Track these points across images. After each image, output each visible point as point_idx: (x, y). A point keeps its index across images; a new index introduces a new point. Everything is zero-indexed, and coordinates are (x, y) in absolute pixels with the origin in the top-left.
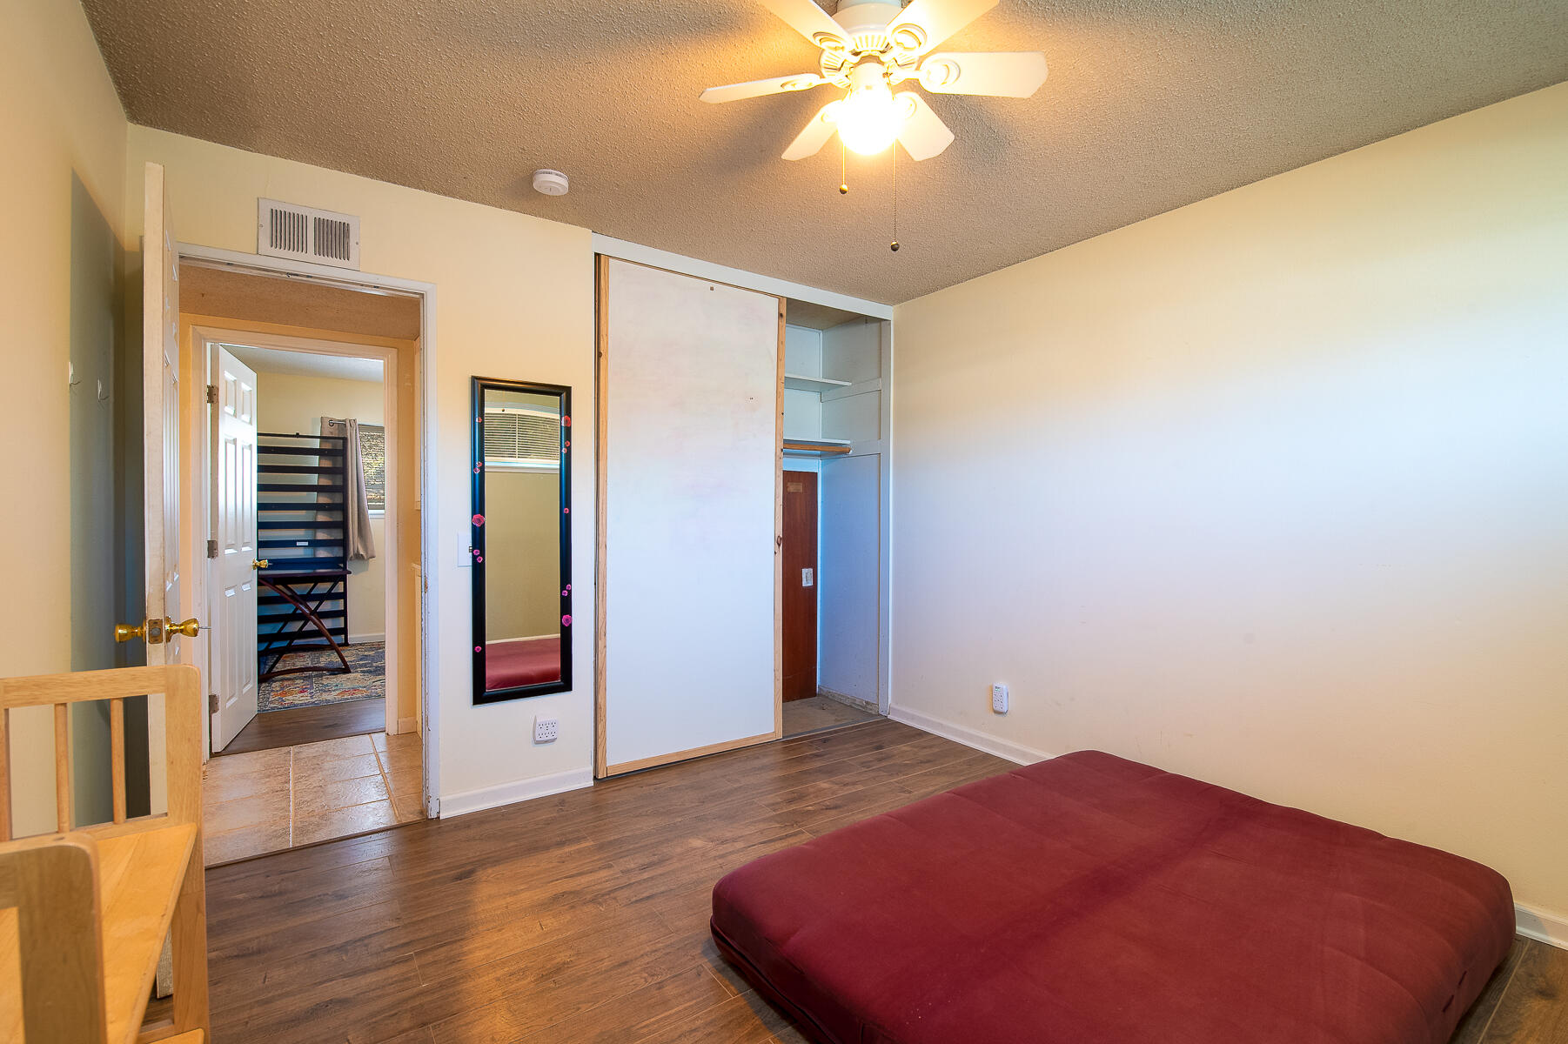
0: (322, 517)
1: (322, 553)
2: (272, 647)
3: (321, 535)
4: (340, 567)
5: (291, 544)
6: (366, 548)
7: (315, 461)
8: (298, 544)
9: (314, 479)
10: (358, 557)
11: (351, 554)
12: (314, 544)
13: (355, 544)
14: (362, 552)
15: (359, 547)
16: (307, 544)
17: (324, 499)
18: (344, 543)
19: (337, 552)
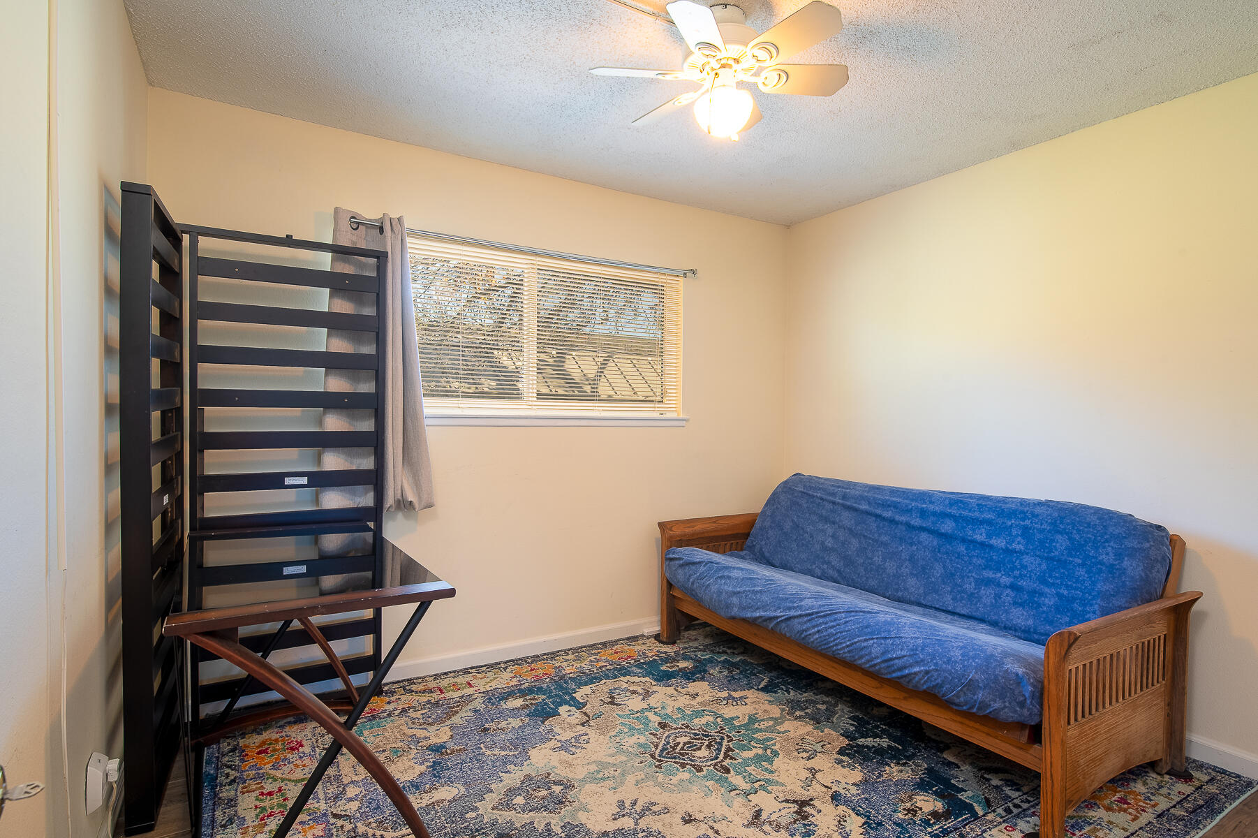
0: (334, 423)
1: (334, 500)
2: (226, 703)
3: (333, 461)
4: (368, 529)
5: (274, 481)
6: (417, 484)
7: (321, 300)
8: (288, 481)
9: (319, 340)
10: (404, 505)
11: (389, 500)
12: (321, 480)
13: (398, 480)
14: (411, 497)
15: (406, 487)
16: (304, 481)
17: (337, 384)
18: (375, 479)
19: (366, 499)
